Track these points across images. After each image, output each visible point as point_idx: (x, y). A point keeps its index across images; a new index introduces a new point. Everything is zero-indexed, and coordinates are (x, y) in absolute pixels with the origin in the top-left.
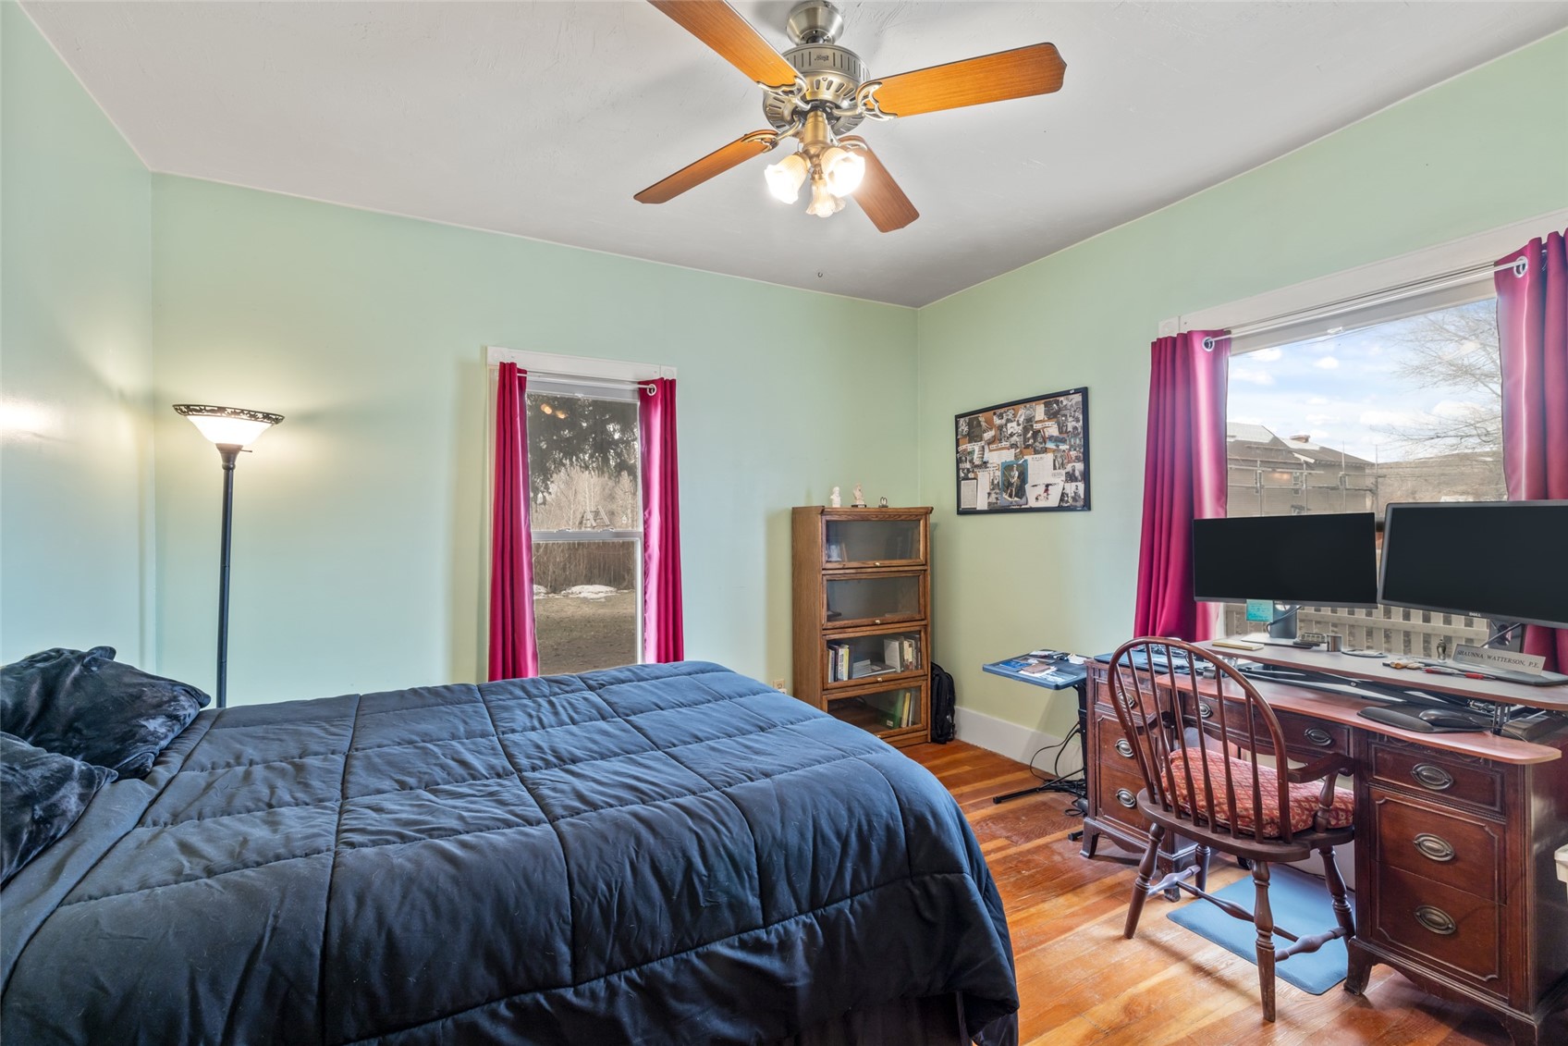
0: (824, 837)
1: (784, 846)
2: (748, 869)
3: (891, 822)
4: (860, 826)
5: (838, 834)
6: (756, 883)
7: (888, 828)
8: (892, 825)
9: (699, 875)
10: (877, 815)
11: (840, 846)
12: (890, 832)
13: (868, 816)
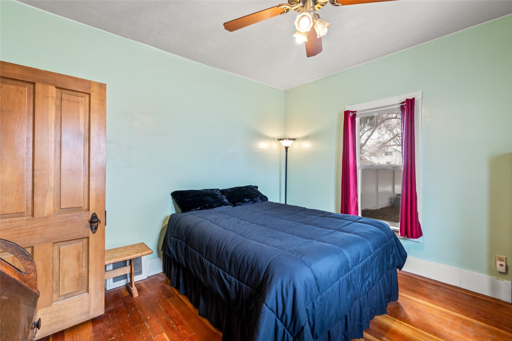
0: (244, 261)
1: (236, 257)
2: (228, 257)
3: (260, 271)
4: (253, 265)
5: (247, 263)
6: (229, 262)
7: (259, 272)
8: (260, 272)
9: (221, 251)
10: (258, 266)
11: (246, 267)
12: (259, 274)
13: (256, 264)
